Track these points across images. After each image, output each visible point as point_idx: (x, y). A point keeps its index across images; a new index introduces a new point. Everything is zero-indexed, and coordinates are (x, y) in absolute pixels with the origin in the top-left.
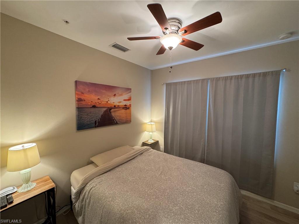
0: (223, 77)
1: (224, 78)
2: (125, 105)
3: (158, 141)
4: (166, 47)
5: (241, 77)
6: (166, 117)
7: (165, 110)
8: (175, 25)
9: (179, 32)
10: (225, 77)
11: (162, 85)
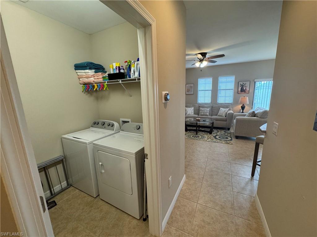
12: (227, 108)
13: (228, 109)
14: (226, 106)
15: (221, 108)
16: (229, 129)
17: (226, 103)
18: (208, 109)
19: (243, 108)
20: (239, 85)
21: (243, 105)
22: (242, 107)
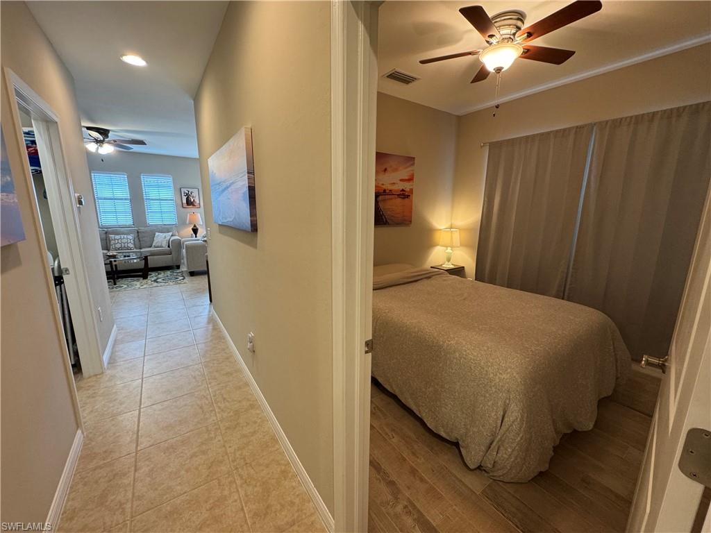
0: (631, 117)
1: (633, 120)
2: (403, 190)
3: (463, 267)
4: (490, 68)
5: (679, 112)
6: (484, 217)
7: (484, 201)
8: (510, 25)
9: (516, 35)
10: (636, 116)
11: (481, 147)
12: (168, 232)
13: (170, 234)
14: (164, 229)
15: (157, 234)
16: (178, 267)
17: (165, 225)
18: (130, 237)
19: (195, 231)
20: (183, 194)
21: (195, 226)
22: (193, 229)
